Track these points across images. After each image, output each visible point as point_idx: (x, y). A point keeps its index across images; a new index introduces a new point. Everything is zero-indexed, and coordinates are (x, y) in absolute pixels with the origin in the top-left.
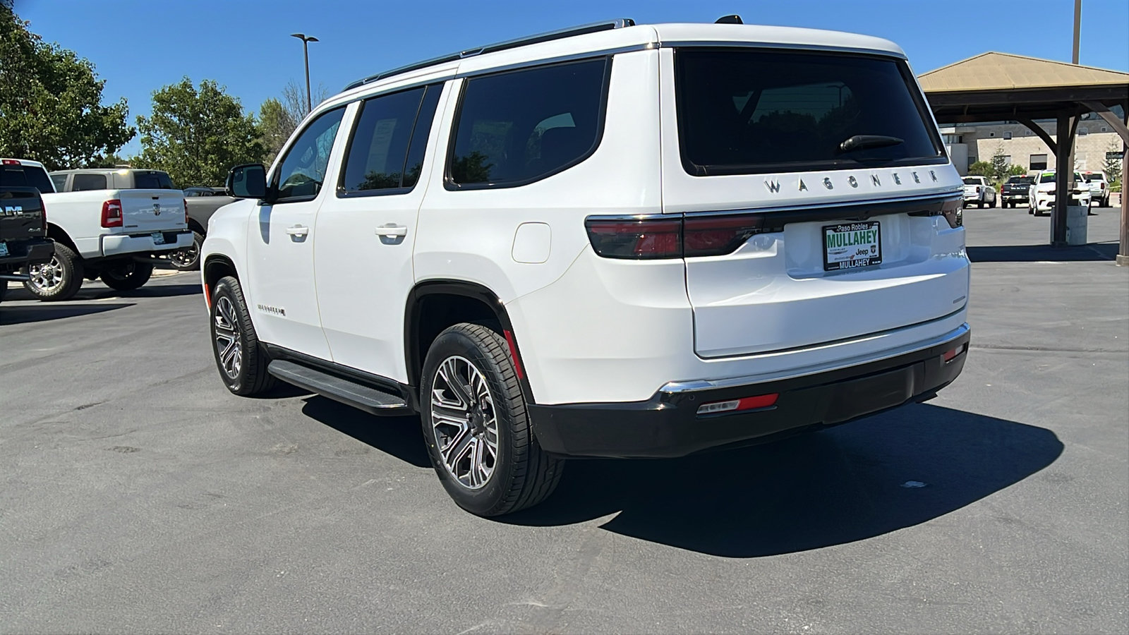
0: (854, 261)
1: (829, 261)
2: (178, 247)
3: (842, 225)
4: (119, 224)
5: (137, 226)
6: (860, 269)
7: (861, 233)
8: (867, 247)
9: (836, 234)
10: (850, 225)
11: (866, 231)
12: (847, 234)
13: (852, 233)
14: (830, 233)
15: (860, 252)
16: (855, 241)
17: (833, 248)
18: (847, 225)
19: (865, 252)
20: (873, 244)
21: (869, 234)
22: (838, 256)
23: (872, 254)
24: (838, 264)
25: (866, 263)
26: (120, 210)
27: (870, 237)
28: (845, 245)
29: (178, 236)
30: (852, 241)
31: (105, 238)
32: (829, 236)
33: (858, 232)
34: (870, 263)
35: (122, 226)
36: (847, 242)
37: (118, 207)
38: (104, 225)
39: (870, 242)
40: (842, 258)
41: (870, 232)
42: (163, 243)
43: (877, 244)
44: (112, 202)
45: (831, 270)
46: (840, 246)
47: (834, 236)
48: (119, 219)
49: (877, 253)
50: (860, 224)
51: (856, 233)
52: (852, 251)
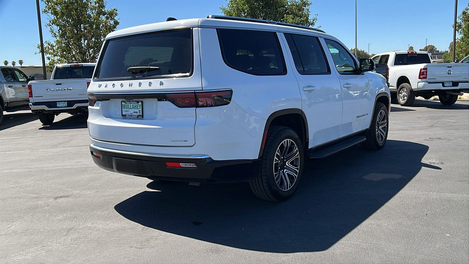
0: (132, 115)
1: (123, 114)
2: (459, 88)
3: (127, 101)
4: (425, 78)
5: (435, 79)
6: (134, 119)
7: (135, 105)
8: (137, 110)
9: (125, 104)
10: (130, 101)
11: (137, 104)
12: (129, 104)
13: (132, 105)
14: (123, 103)
15: (135, 112)
16: (133, 108)
17: (125, 109)
18: (129, 101)
19: (137, 112)
20: (139, 110)
21: (138, 106)
22: (126, 112)
23: (139, 114)
24: (126, 115)
25: (136, 117)
26: (426, 72)
27: (138, 107)
28: (129, 109)
29: (459, 83)
30: (132, 108)
31: (419, 83)
32: (123, 104)
33: (134, 104)
34: (138, 117)
35: (426, 78)
36: (130, 108)
37: (425, 71)
38: (419, 78)
39: (138, 109)
40: (129, 113)
41: (138, 105)
42: (451, 86)
43: (141, 110)
44: (424, 69)
45: (124, 117)
46: (127, 109)
47: (125, 105)
48: (425, 76)
49: (141, 114)
50: (134, 101)
51: (133, 105)
52: (131, 111)
